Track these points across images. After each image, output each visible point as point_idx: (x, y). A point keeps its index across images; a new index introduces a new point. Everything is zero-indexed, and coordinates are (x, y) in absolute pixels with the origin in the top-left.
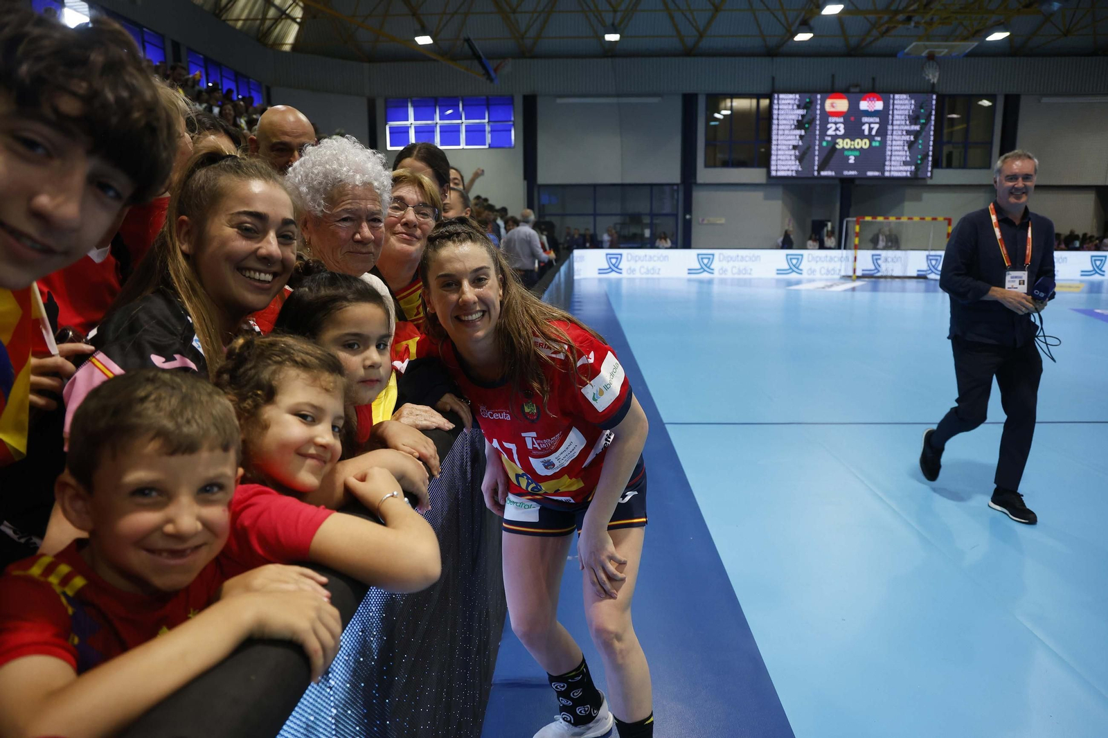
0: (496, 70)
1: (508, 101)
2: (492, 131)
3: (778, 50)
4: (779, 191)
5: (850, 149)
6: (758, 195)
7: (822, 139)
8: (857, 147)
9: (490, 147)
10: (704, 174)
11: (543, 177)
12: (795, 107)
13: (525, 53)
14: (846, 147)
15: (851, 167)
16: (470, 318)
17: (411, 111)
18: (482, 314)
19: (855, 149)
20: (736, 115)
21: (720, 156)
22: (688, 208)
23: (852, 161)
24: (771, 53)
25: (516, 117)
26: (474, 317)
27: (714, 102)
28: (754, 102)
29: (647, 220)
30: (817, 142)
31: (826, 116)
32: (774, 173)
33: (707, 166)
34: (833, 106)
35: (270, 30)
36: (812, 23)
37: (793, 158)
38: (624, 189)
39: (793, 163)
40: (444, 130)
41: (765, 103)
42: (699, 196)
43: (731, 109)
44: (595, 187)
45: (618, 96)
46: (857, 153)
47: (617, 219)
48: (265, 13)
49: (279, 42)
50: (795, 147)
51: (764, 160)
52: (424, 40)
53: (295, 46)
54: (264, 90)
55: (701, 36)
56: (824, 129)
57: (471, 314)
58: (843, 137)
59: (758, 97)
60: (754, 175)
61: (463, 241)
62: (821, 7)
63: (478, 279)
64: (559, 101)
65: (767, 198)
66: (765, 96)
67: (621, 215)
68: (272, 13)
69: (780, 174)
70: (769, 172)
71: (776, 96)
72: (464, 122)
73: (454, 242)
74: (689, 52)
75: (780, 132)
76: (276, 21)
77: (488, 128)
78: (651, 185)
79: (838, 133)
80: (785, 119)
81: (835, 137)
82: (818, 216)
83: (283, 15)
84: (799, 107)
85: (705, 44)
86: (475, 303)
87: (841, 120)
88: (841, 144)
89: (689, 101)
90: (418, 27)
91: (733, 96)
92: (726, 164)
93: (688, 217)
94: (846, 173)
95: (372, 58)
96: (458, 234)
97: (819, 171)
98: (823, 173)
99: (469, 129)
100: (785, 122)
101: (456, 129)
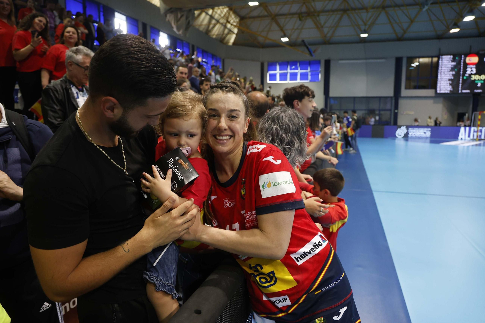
0: (314, 51)
1: (318, 62)
2: (311, 75)
3: (443, 36)
4: (441, 100)
5: (479, 80)
6: (431, 102)
7: (464, 75)
8: (482, 79)
9: (310, 81)
10: (404, 92)
11: (332, 94)
12: (450, 61)
13: (326, 42)
14: (476, 79)
15: (478, 88)
16: (221, 138)
17: (278, 67)
18: (229, 137)
19: (481, 80)
20: (421, 66)
21: (413, 84)
22: (396, 107)
23: (479, 85)
24: (439, 37)
25: (322, 69)
26: (224, 138)
27: (411, 60)
28: (430, 59)
29: (377, 112)
30: (461, 77)
31: (466, 65)
32: (438, 92)
33: (406, 88)
34: (470, 60)
35: (225, 38)
36: (459, 24)
37: (449, 84)
38: (368, 99)
39: (448, 87)
40: (291, 75)
41: (435, 59)
42: (402, 102)
43: (419, 62)
44: (354, 98)
45: (366, 59)
46: (482, 82)
47: (364, 112)
48: (224, 31)
49: (228, 42)
50: (449, 80)
51: (434, 86)
52: (285, 40)
53: (234, 44)
54: (222, 60)
55: (405, 32)
56: (465, 71)
57: (222, 136)
58: (475, 74)
59: (432, 57)
60: (429, 92)
61: (229, 91)
62: (463, 17)
63: (232, 116)
64: (341, 62)
65: (435, 103)
66: (435, 57)
67: (365, 110)
68: (226, 31)
69: (442, 92)
70: (436, 91)
71: (441, 57)
72: (299, 71)
73: (223, 91)
74: (400, 39)
75: (443, 73)
76: (228, 34)
77: (309, 74)
78: (380, 98)
79: (472, 73)
80: (445, 67)
81: (470, 75)
82: (461, 111)
83: (230, 32)
84: (452, 61)
85: (407, 35)
86: (225, 130)
87: (474, 66)
88: (474, 78)
89: (399, 61)
90: (282, 34)
91: (419, 57)
92: (416, 87)
93: (396, 111)
94: (476, 91)
95: (264, 46)
96: (227, 87)
97: (462, 90)
98: (464, 91)
99: (302, 74)
100: (445, 68)
101: (296, 74)
